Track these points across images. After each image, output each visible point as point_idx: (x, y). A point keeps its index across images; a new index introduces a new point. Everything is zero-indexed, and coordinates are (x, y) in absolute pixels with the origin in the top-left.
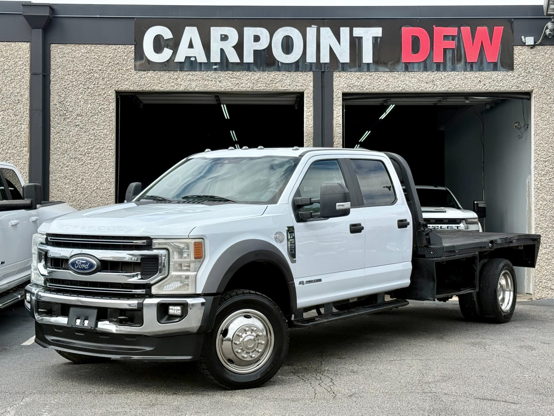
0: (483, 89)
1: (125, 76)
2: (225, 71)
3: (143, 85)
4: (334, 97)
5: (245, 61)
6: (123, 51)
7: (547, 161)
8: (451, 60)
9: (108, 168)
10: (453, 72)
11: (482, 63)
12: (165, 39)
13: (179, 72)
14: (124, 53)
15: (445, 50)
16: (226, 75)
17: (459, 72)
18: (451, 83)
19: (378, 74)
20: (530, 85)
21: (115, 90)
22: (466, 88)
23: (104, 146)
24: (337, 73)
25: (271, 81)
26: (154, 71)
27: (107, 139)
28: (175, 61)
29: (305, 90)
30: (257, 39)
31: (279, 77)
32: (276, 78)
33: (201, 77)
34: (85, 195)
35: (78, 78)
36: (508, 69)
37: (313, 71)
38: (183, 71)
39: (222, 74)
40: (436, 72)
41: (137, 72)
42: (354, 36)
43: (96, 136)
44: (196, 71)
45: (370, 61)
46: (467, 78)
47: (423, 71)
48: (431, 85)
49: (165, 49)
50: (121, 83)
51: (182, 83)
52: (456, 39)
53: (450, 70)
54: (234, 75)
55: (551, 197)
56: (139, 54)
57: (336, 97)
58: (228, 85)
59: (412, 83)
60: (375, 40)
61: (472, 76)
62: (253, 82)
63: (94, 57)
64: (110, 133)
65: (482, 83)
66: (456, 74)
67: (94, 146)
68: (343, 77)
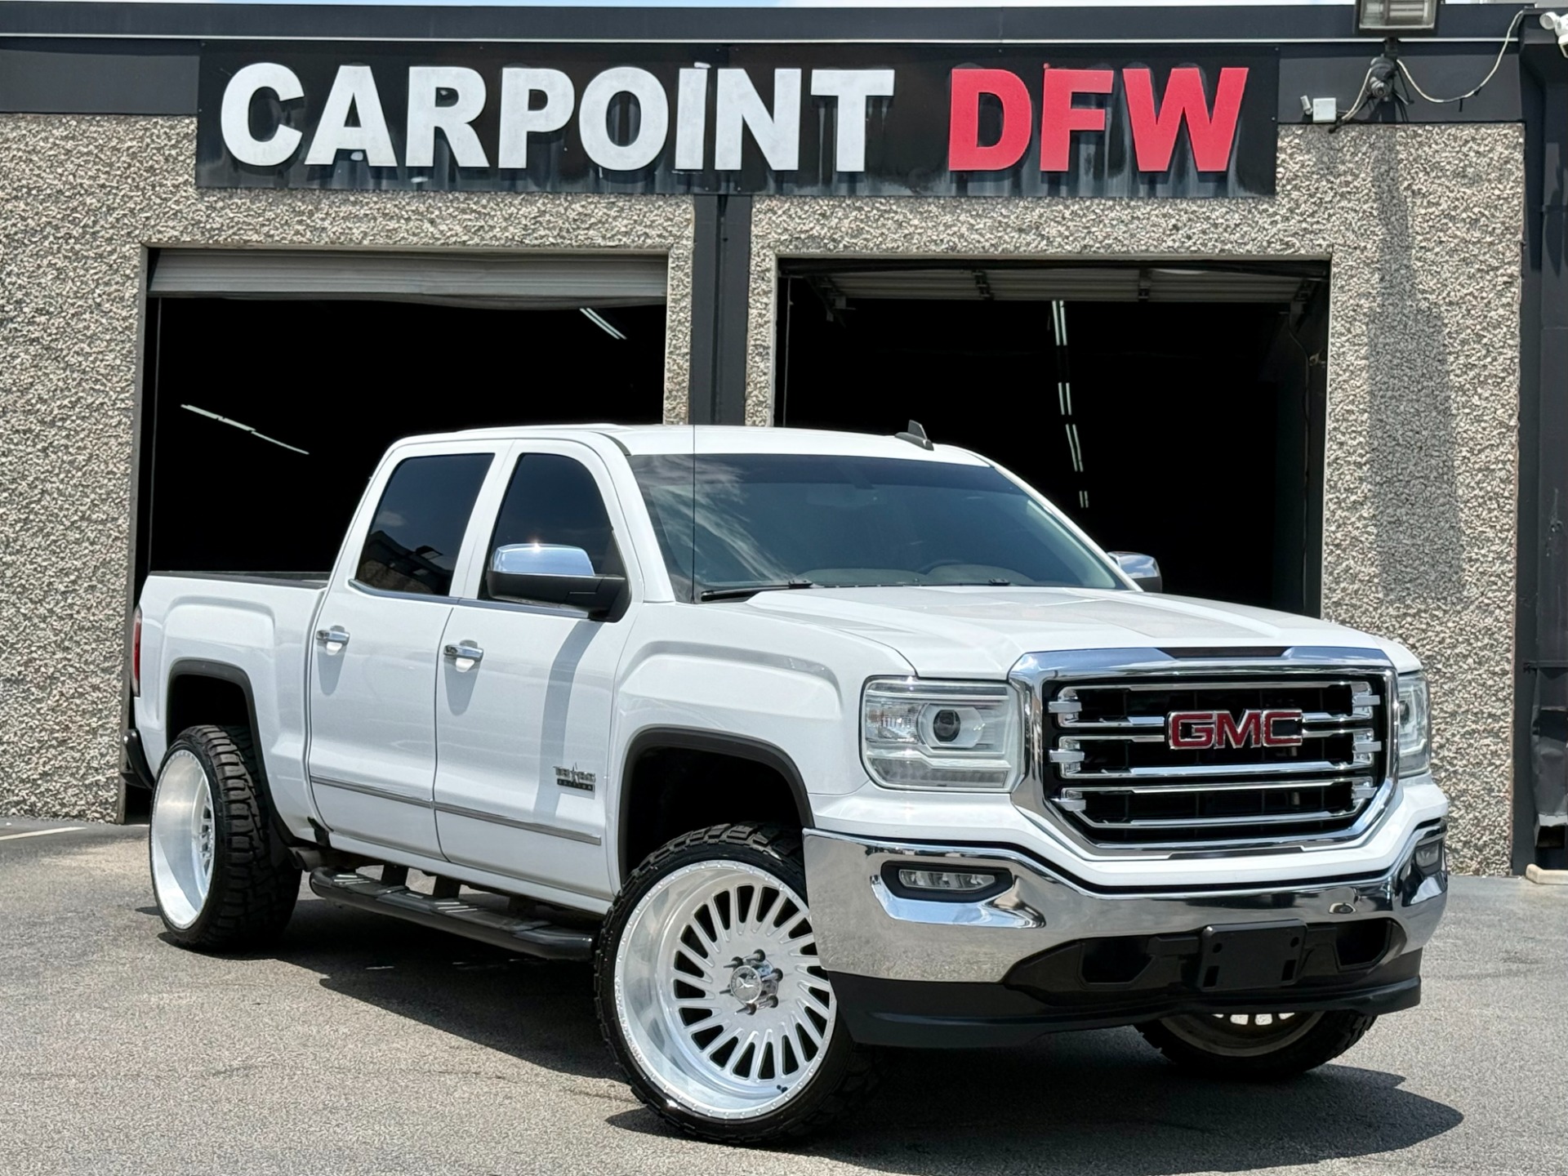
0: (1183, 250)
1: (169, 204)
2: (447, 192)
3: (217, 229)
4: (753, 268)
5: (502, 164)
6: (165, 133)
7: (1365, 464)
8: (1093, 163)
9: (115, 461)
10: (1096, 201)
11: (1182, 172)
12: (282, 98)
13: (317, 192)
14: (170, 140)
15: (1076, 137)
16: (449, 204)
17: (1114, 199)
18: (1089, 232)
19: (881, 203)
20: (1324, 239)
21: (140, 242)
22: (1135, 247)
23: (106, 400)
24: (764, 202)
25: (575, 220)
26: (250, 189)
27: (115, 379)
28: (307, 163)
29: (669, 249)
30: (538, 100)
31: (596, 211)
32: (589, 212)
33: (378, 209)
34: (48, 535)
35: (41, 208)
36: (1259, 193)
37: (695, 195)
38: (330, 190)
39: (437, 200)
40: (1049, 198)
41: (201, 194)
42: (813, 92)
43: (84, 370)
44: (367, 191)
45: (859, 166)
46: (1138, 218)
47: (1010, 197)
48: (1033, 237)
49: (282, 128)
50: (158, 224)
51: (326, 224)
52: (1110, 101)
53: (1090, 195)
54: (471, 202)
55: (1373, 569)
56: (210, 140)
57: (758, 268)
58: (453, 232)
59: (977, 230)
60: (874, 107)
61: (1153, 212)
62: (524, 222)
63: (85, 150)
64: (124, 363)
65: (1180, 232)
66: (1105, 205)
67: (79, 399)
68: (780, 212)
